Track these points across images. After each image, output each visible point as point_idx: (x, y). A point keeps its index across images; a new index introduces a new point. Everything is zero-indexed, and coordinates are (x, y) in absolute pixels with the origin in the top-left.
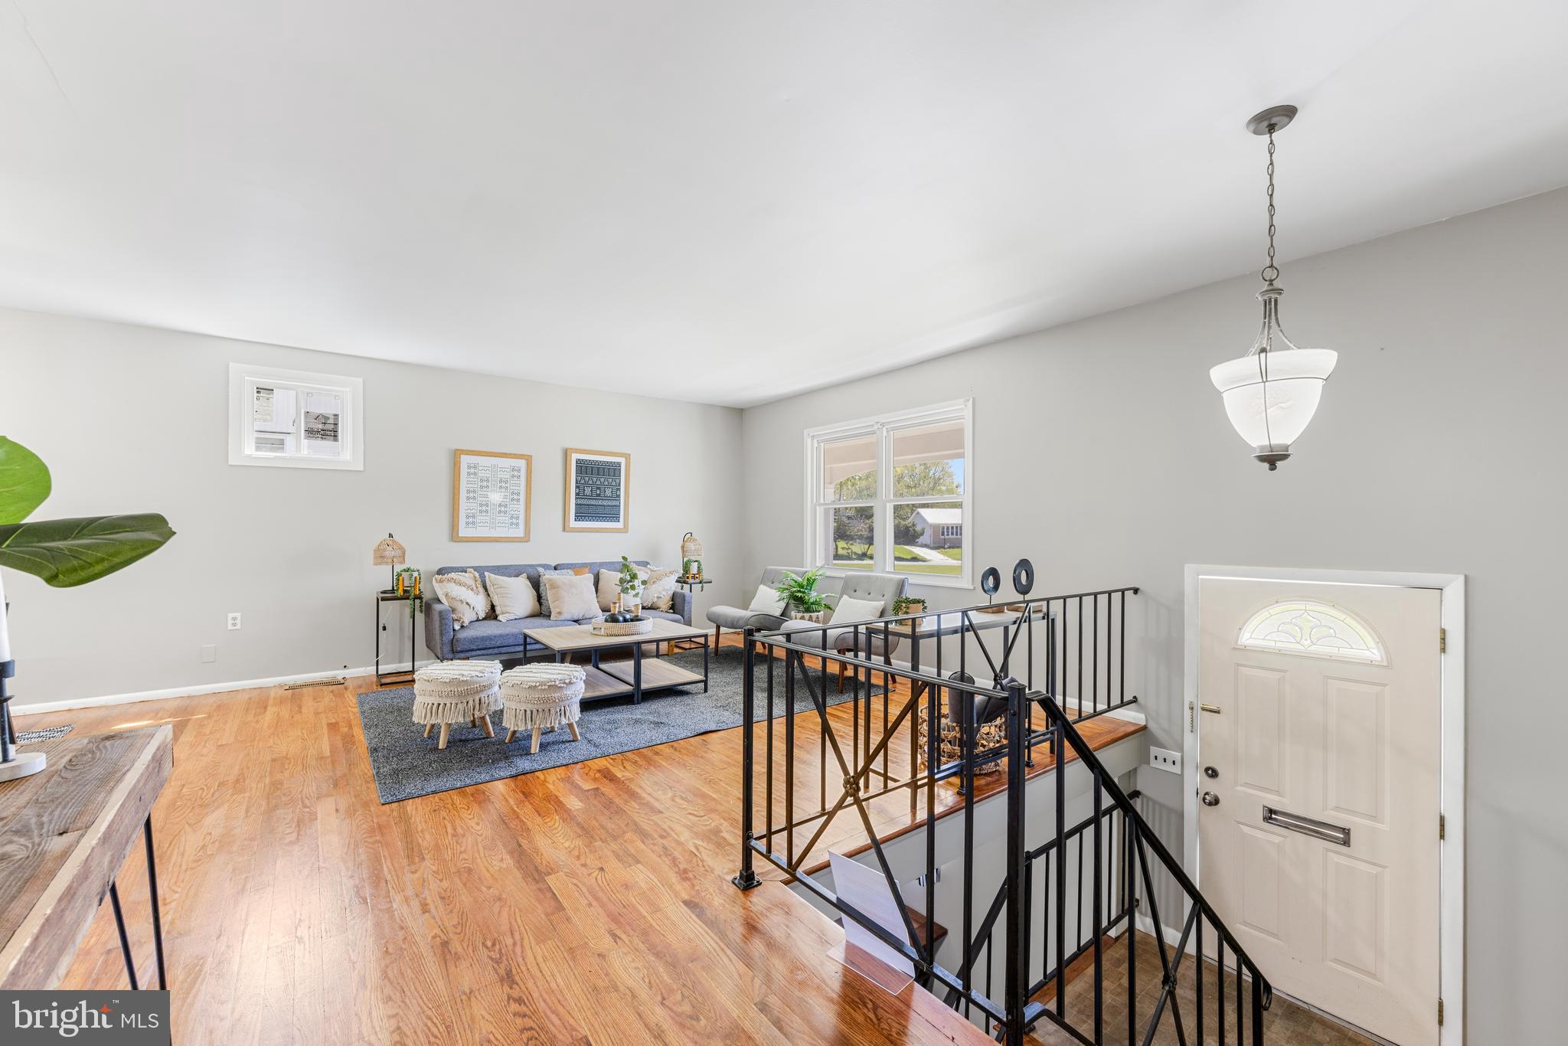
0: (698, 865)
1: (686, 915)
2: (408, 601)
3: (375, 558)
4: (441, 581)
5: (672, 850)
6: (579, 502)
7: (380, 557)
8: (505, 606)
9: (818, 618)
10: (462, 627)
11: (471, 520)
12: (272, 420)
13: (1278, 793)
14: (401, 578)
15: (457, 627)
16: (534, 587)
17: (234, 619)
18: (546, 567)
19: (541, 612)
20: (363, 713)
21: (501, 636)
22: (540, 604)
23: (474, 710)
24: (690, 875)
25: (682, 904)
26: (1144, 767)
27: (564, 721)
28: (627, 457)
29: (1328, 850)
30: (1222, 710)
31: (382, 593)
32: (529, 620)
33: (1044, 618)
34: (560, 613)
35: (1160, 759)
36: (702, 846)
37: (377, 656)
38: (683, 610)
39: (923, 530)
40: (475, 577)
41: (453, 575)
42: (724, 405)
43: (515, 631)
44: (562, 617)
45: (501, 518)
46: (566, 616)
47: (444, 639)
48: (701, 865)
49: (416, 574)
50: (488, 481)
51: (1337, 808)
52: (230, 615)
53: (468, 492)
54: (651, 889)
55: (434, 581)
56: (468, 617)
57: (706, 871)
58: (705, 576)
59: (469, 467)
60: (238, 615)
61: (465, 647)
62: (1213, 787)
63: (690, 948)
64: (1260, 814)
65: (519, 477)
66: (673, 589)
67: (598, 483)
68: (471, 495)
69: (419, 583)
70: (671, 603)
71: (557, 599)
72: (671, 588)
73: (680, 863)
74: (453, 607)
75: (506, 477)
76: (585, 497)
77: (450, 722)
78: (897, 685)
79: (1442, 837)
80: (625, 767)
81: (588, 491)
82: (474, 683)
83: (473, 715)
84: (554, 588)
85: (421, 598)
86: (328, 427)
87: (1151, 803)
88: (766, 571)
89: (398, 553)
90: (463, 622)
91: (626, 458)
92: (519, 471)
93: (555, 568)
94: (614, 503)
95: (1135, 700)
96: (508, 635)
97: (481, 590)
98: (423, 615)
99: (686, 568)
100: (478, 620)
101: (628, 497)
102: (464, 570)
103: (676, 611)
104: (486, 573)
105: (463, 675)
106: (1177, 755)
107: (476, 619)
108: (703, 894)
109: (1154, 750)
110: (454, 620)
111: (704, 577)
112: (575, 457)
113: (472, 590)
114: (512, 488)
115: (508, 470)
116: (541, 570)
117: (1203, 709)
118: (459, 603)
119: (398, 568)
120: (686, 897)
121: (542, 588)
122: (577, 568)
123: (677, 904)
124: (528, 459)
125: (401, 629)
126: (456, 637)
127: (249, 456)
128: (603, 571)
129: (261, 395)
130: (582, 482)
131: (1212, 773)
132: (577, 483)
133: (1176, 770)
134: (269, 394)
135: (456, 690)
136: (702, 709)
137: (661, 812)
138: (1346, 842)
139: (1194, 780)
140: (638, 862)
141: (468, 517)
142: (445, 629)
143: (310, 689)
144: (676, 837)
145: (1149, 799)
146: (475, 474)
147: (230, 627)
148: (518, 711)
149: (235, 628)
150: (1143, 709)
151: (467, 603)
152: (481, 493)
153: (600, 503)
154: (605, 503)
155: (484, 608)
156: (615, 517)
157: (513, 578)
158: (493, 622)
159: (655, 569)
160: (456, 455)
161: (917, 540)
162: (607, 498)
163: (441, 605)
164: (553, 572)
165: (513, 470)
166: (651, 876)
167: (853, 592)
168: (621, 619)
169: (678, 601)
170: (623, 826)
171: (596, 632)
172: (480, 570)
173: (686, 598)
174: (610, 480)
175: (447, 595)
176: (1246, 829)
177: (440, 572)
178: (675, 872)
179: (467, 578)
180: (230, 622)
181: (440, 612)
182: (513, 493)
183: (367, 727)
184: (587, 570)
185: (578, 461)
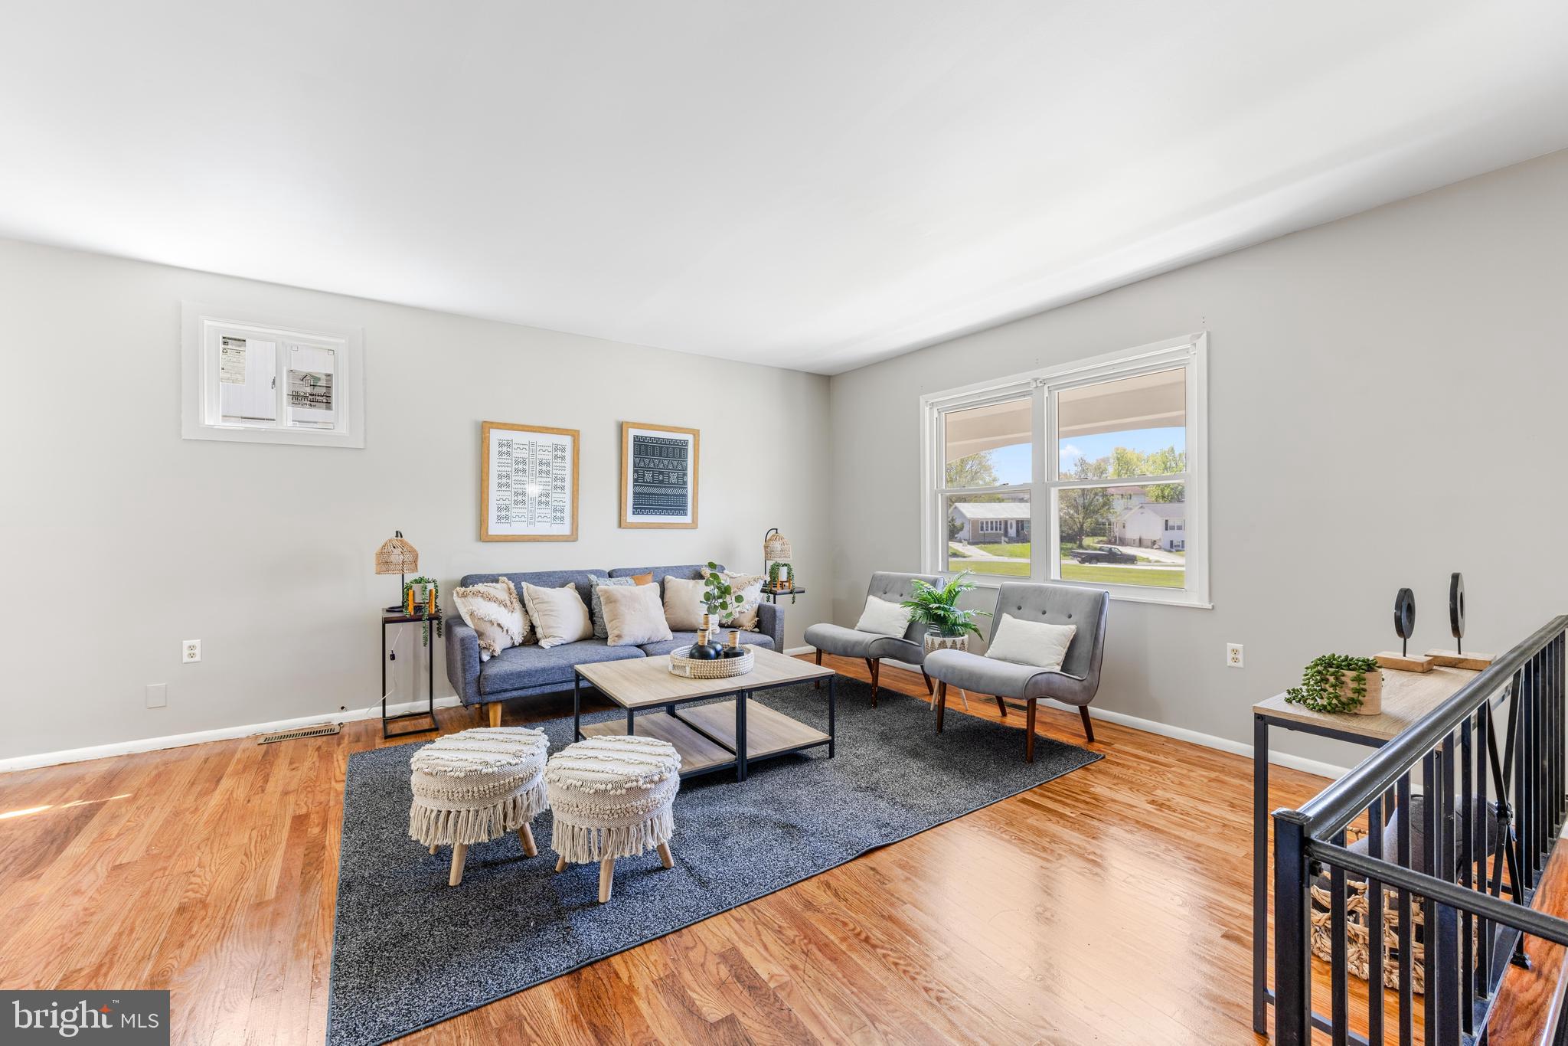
2: (421, 622)
3: (378, 564)
4: (464, 596)
6: (639, 490)
7: (384, 563)
8: (550, 627)
9: (963, 644)
10: (493, 657)
11: (503, 513)
12: (244, 380)
14: (411, 592)
15: (486, 657)
16: (584, 600)
17: (191, 648)
18: (599, 573)
19: (595, 634)
20: (349, 793)
21: (544, 670)
22: (593, 623)
23: (505, 821)
27: (652, 844)
28: (696, 433)
31: (388, 611)
32: (579, 646)
34: (619, 636)
37: (384, 695)
38: (774, 629)
39: (963, 524)
40: (509, 589)
41: (480, 587)
42: (811, 371)
43: (562, 662)
44: (622, 642)
45: (542, 511)
46: (628, 639)
47: (468, 676)
49: (431, 586)
50: (524, 463)
52: (186, 643)
53: (500, 477)
55: (455, 595)
56: (500, 643)
58: (797, 583)
59: (501, 445)
60: (197, 642)
61: (496, 686)
65: (563, 458)
66: (759, 601)
67: (661, 466)
68: (504, 481)
69: (436, 597)
70: (757, 619)
71: (615, 617)
72: (756, 599)
74: (481, 630)
75: (547, 457)
76: (645, 484)
77: (466, 843)
81: (648, 476)
82: (504, 776)
83: (505, 828)
84: (611, 602)
85: (438, 618)
86: (317, 390)
88: (874, 578)
89: (408, 558)
90: (494, 651)
91: (694, 435)
92: (563, 450)
93: (610, 575)
94: (680, 492)
96: (553, 668)
97: (517, 606)
98: (443, 638)
99: (774, 572)
100: (513, 647)
101: (698, 485)
102: (494, 579)
103: (763, 629)
104: (524, 584)
105: (487, 763)
107: (509, 645)
110: (481, 648)
111: (796, 585)
112: (632, 433)
113: (505, 606)
114: (555, 472)
115: (550, 449)
116: (593, 578)
118: (489, 625)
119: (409, 577)
121: (594, 602)
122: (637, 575)
124: (575, 435)
125: (416, 656)
126: (484, 673)
127: (211, 428)
128: (669, 578)
129: (229, 347)
130: (642, 465)
132: (635, 466)
134: (240, 346)
135: (475, 789)
141: (499, 509)
142: (469, 663)
143: (292, 742)
146: (508, 453)
147: (186, 659)
148: (576, 829)
149: (192, 660)
151: (499, 625)
152: (517, 478)
153: (663, 491)
154: (669, 491)
155: (521, 631)
156: (681, 510)
157: (558, 588)
158: (532, 650)
159: (735, 575)
160: (483, 430)
161: (956, 536)
162: (671, 486)
163: (464, 629)
164: (608, 581)
165: (556, 449)
167: (1018, 609)
168: (712, 652)
169: (765, 617)
171: (677, 672)
172: (516, 578)
173: (778, 614)
174: (675, 463)
175: (472, 614)
177: (465, 582)
179: (499, 590)
180: (186, 652)
181: (462, 640)
182: (556, 479)
183: (348, 827)
184: (650, 577)
185: (637, 439)
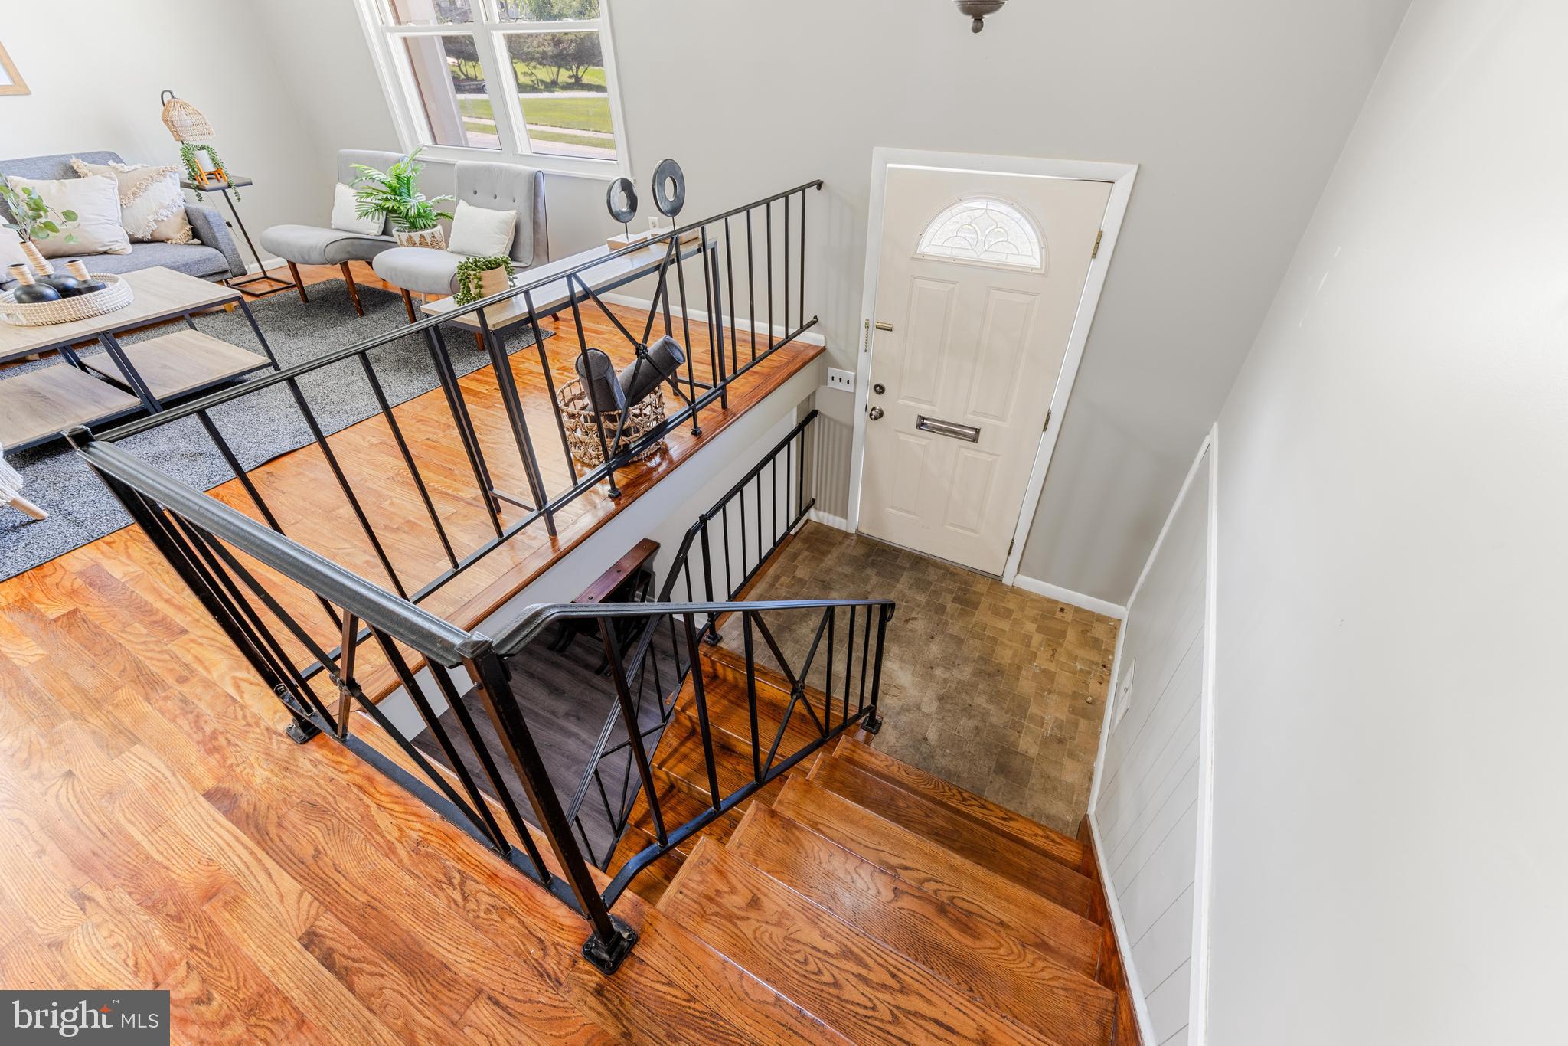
0: (236, 718)
1: (207, 817)
5: (196, 701)
9: (434, 237)
13: (931, 403)
24: (222, 740)
25: (202, 799)
26: (823, 387)
29: (960, 447)
30: (895, 328)
33: (699, 251)
35: (837, 379)
36: (246, 681)
48: (240, 716)
51: (975, 413)
54: (154, 787)
57: (248, 725)
58: (232, 173)
62: (879, 402)
63: (209, 877)
64: (915, 421)
66: (182, 202)
70: (187, 228)
72: (176, 201)
73: (206, 722)
78: (560, 323)
79: (1045, 429)
80: (129, 556)
87: (827, 420)
88: (341, 158)
95: (815, 321)
99: (190, 160)
103: (204, 240)
106: (851, 374)
108: (238, 770)
109: (832, 371)
111: (231, 176)
117: (878, 327)
120: (209, 783)
123: (194, 803)
131: (879, 389)
133: (850, 388)
136: (273, 413)
137: (184, 632)
138: (975, 440)
139: (865, 396)
140: (135, 740)
144: (204, 673)
145: (825, 416)
150: (823, 331)
159: (126, 168)
166: (157, 763)
167: (472, 194)
169: (199, 222)
170: (114, 675)
173: (211, 219)
176: (902, 437)
178: (198, 743)
